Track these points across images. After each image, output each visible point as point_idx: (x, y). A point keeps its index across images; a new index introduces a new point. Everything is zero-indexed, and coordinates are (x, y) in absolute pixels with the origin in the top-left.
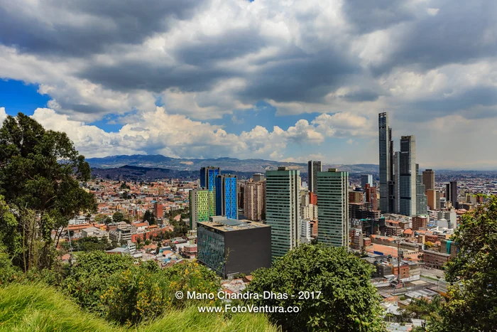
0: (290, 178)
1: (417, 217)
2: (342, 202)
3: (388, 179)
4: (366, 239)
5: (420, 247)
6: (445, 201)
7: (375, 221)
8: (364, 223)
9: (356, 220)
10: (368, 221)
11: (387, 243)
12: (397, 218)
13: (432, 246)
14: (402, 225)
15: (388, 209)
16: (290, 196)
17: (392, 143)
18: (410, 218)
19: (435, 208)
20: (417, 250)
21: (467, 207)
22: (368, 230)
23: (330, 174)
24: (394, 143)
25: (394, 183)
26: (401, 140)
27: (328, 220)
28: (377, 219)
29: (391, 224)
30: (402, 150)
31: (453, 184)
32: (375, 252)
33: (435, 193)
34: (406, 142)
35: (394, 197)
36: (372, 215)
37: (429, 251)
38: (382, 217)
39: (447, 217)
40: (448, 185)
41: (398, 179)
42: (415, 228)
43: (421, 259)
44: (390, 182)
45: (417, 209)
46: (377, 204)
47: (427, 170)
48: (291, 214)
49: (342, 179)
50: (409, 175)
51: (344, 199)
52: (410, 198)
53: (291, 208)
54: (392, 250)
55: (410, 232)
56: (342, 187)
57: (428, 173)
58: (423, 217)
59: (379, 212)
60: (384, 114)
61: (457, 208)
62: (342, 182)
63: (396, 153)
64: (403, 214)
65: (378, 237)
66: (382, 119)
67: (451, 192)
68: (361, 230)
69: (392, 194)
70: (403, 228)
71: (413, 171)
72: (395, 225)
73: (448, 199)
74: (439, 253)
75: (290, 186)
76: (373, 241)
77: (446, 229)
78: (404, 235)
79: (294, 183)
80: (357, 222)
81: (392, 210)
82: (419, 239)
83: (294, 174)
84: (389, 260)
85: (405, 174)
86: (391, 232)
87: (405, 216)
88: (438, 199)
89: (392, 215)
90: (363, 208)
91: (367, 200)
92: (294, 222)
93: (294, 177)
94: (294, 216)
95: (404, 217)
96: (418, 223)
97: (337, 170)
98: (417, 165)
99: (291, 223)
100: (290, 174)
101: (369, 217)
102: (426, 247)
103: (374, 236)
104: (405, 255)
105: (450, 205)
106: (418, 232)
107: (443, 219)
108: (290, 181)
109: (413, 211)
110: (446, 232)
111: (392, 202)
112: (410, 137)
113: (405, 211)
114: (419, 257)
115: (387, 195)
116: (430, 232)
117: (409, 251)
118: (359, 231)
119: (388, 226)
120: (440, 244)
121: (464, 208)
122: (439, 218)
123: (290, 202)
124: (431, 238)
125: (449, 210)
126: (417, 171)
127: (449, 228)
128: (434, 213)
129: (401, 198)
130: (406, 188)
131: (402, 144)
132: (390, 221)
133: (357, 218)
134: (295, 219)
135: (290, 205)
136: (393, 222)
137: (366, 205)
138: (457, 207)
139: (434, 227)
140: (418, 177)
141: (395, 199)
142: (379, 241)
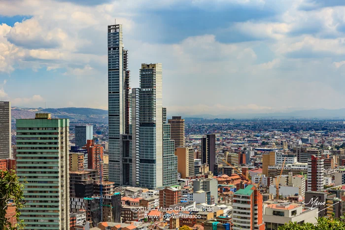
1: (166, 190)
2: (59, 170)
3: (122, 131)
6: (200, 164)
7: (105, 200)
8: (89, 205)
9: (77, 199)
10: (96, 200)
12: (134, 194)
14: (144, 203)
15: (121, 180)
17: (127, 73)
18: (155, 192)
19: (187, 175)
21: (228, 171)
22: (96, 215)
23: (40, 124)
24: (131, 75)
25: (130, 137)
26: (142, 71)
28: (108, 196)
29: (128, 203)
30: (143, 86)
31: (211, 138)
33: (187, 152)
34: (148, 74)
35: (131, 161)
36: (99, 190)
38: (116, 193)
39: (206, 187)
40: (204, 140)
41: (135, 132)
44: (125, 137)
45: (164, 178)
46: (105, 172)
47: (174, 118)
49: (59, 131)
50: (153, 125)
51: (62, 166)
52: (153, 161)
56: (59, 146)
57: (176, 122)
58: (174, 189)
59: (111, 184)
60: (116, 27)
61: (216, 174)
62: (59, 136)
63: (134, 90)
64: (143, 187)
65: (112, 224)
66: (114, 34)
68: (84, 216)
69: (127, 156)
71: (158, 119)
72: (134, 204)
73: (204, 162)
77: (205, 205)
78: (149, 219)
80: (80, 202)
81: (127, 181)
82: (171, 224)
85: (147, 124)
86: (130, 216)
87: (147, 190)
88: (191, 162)
89: (128, 188)
90: (88, 180)
91: (90, 166)
95: (145, 191)
96: (167, 198)
97: (50, 116)
98: (164, 110)
101: (97, 193)
103: (106, 224)
105: (207, 170)
107: (201, 191)
109: (159, 182)
111: (127, 168)
112: (154, 66)
113: (147, 182)
115: (119, 157)
116: (185, 212)
118: (80, 217)
119: (125, 206)
120: (201, 228)
121: (225, 173)
122: (195, 190)
124: (187, 219)
125: (206, 177)
126: (164, 119)
127: (209, 203)
128: (188, 183)
129: (141, 161)
130: (148, 145)
131: (142, 76)
132: (126, 198)
133: (77, 196)
136: (131, 200)
137: (93, 174)
138: (216, 171)
139: (190, 203)
140: (164, 127)
141: (132, 163)
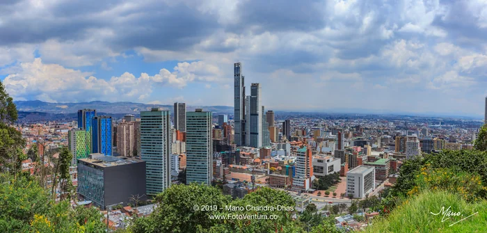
0: (163, 118)
1: (263, 149)
2: (207, 138)
3: (241, 118)
4: (226, 168)
5: (267, 172)
6: (282, 135)
7: (232, 153)
8: (223, 155)
10: (226, 153)
11: (242, 171)
12: (247, 151)
13: (275, 171)
14: (252, 155)
15: (240, 143)
16: (163, 134)
17: (244, 88)
18: (258, 149)
19: (275, 141)
20: (264, 175)
21: (296, 139)
22: (227, 161)
23: (198, 114)
24: (246, 89)
25: (246, 121)
26: (252, 87)
27: (195, 153)
28: (233, 151)
29: (244, 155)
30: (252, 95)
31: (288, 122)
32: (233, 179)
33: (275, 129)
34: (255, 88)
36: (228, 148)
37: (274, 174)
38: (238, 150)
39: (284, 147)
40: (284, 123)
41: (248, 119)
42: (262, 157)
43: (267, 181)
44: (243, 121)
45: (263, 142)
46: (232, 139)
47: (269, 111)
48: (163, 150)
49: (207, 118)
50: (257, 115)
51: (209, 136)
52: (257, 134)
53: (163, 145)
54: (246, 177)
55: (259, 160)
56: (207, 125)
57: (270, 114)
58: (267, 148)
59: (235, 145)
60: (238, 64)
61: (290, 141)
62: (207, 120)
63: (247, 97)
64: (252, 147)
65: (235, 166)
66: (237, 68)
67: (285, 128)
68: (221, 161)
69: (244, 130)
70: (253, 158)
71: (260, 112)
72: (247, 155)
73: (284, 134)
74: (281, 176)
75: (163, 126)
76: (231, 169)
77: (283, 156)
78: (254, 163)
79: (166, 122)
80: (218, 154)
81: (244, 144)
82: (265, 166)
83: (166, 114)
84: (245, 185)
85: (254, 114)
86: (244, 162)
88: (277, 134)
89: (245, 147)
90: (223, 143)
91: (225, 136)
92: (166, 157)
93: (166, 117)
94: (166, 152)
95: (253, 149)
96: (264, 153)
97: (203, 110)
98: (263, 107)
99: (163, 158)
100: (163, 115)
101: (227, 150)
102: (271, 172)
103: (232, 166)
104: (256, 180)
105: (285, 138)
106: (265, 160)
107: (282, 149)
108: (163, 120)
109: (260, 144)
110: (283, 159)
111: (244, 137)
112: (258, 84)
113: (254, 145)
114: (266, 180)
115: (240, 131)
116: (273, 160)
117: (260, 176)
118: (219, 162)
119: (242, 157)
120: (281, 168)
121: (294, 140)
122: (279, 149)
123: (163, 139)
124: (274, 164)
125: (285, 142)
126: (263, 112)
127: (286, 155)
128: (275, 145)
129: (251, 133)
130: (255, 125)
131: (252, 90)
132: (243, 153)
133: (217, 151)
134: (166, 154)
135: (163, 142)
136: (246, 153)
137: (225, 140)
138: (290, 139)
139: (276, 156)
140: (263, 116)
141: (246, 134)
142: (235, 170)
